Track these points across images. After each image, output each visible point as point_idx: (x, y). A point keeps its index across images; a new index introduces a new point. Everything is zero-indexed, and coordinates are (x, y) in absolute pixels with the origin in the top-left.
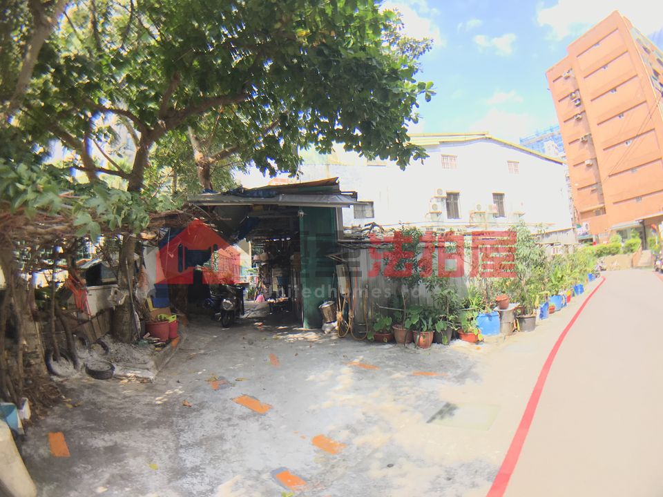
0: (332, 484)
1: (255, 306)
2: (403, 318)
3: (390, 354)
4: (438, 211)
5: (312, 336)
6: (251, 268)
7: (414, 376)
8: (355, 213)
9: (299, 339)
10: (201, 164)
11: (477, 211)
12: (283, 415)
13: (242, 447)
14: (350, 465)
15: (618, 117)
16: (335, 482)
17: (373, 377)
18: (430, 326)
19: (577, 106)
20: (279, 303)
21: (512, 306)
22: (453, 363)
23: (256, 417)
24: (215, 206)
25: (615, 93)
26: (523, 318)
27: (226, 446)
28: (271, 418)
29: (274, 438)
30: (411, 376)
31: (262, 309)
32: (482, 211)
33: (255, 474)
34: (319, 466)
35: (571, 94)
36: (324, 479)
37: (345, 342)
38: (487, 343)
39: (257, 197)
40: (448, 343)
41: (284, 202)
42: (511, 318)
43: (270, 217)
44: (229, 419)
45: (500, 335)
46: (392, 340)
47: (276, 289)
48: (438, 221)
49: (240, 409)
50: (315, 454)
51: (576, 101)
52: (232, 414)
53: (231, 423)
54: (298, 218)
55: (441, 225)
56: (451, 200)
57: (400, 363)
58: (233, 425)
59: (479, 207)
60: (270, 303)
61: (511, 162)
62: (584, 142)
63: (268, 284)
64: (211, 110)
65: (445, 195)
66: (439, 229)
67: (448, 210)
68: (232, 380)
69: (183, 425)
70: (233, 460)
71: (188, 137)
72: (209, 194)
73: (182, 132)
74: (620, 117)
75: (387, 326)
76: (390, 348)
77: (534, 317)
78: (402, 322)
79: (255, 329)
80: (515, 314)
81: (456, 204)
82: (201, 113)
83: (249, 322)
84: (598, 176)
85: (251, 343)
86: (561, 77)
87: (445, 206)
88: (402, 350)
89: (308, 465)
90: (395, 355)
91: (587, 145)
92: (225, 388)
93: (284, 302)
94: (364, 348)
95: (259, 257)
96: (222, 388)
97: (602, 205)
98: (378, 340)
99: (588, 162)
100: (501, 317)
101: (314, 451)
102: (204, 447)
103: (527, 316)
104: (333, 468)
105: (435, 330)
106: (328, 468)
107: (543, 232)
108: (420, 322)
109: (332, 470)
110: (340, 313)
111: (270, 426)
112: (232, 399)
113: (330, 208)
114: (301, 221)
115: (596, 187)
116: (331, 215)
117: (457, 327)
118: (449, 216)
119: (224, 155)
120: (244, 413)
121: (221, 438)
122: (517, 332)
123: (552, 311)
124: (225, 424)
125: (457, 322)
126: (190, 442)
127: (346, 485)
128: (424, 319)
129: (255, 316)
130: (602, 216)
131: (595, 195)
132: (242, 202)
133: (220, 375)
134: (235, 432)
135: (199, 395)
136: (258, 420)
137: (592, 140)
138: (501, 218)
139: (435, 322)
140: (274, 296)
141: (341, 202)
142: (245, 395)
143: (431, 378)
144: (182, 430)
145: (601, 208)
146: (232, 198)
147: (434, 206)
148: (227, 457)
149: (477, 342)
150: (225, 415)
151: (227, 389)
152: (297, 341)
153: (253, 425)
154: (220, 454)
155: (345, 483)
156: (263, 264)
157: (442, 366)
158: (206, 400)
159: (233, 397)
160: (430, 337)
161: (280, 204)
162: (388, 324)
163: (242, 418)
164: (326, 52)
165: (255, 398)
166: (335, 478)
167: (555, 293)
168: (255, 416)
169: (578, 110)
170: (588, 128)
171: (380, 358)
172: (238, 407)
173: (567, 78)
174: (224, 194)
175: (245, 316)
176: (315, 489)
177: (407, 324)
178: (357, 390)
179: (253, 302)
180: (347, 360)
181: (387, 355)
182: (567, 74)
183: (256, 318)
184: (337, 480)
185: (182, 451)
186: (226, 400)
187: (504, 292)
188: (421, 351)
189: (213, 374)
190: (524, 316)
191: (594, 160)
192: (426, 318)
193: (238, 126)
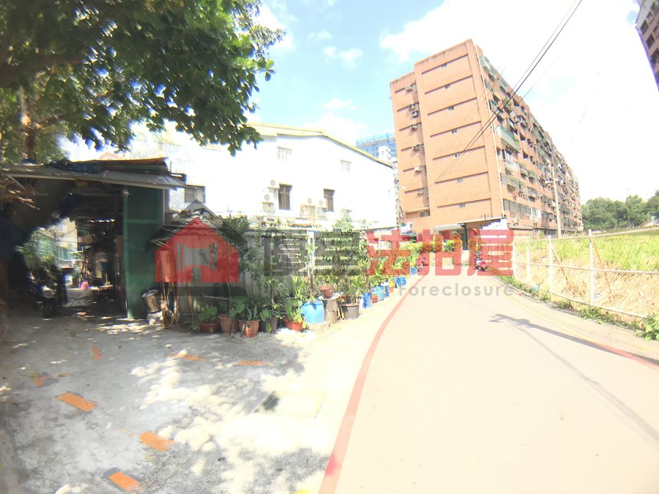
0: (166, 483)
1: (79, 294)
2: (228, 308)
3: (215, 345)
4: (270, 201)
5: (135, 327)
6: (76, 252)
7: (239, 366)
8: (185, 197)
9: (123, 330)
10: (27, 129)
11: (308, 204)
12: (108, 412)
13: (72, 449)
14: (181, 462)
15: (451, 132)
16: (168, 481)
17: (198, 369)
18: (255, 316)
19: (414, 117)
20: (104, 291)
21: (336, 296)
22: (279, 351)
23: (82, 416)
24: (36, 179)
25: (452, 111)
26: (346, 307)
27: (58, 448)
28: (98, 416)
29: (102, 437)
30: (237, 365)
31: (86, 298)
32: (312, 204)
33: (89, 477)
34: (151, 464)
35: (410, 106)
36: (157, 478)
37: (170, 333)
38: (312, 330)
39: (80, 172)
40: (273, 332)
41: (108, 179)
42: (335, 307)
43: (95, 195)
44: (55, 419)
45: (325, 322)
46: (218, 330)
47: (99, 276)
48: (270, 212)
49: (65, 408)
50: (144, 452)
51: (414, 113)
52: (57, 413)
53: (59, 422)
54: (122, 198)
55: (271, 216)
56: (284, 193)
57: (226, 353)
58: (61, 425)
59: (310, 201)
60: (94, 291)
61: (344, 161)
62: (416, 150)
63: (92, 269)
64: (46, 70)
65: (278, 187)
66: (269, 219)
67: (280, 201)
68: (55, 376)
69: (15, 425)
70: (66, 462)
71: (18, 99)
72: (31, 165)
73: (13, 93)
74: (453, 132)
75: (213, 316)
76: (216, 338)
77: (358, 306)
78: (228, 311)
79: (79, 320)
80: (339, 303)
81: (288, 197)
82: (35, 72)
83: (73, 311)
84: (425, 182)
85: (73, 334)
86: (404, 89)
87: (278, 196)
88: (227, 341)
89: (139, 464)
90: (221, 345)
91: (418, 154)
92: (49, 385)
93: (108, 289)
94: (189, 339)
95: (84, 240)
96: (46, 385)
97: (426, 208)
98: (203, 331)
99: (417, 169)
100: (325, 306)
101: (143, 448)
102: (37, 449)
103: (350, 305)
104: (165, 466)
105: (260, 318)
106: (159, 466)
107: (366, 228)
108: (245, 311)
109: (163, 468)
110: (165, 303)
111: (97, 424)
112: (56, 397)
113: (156, 189)
114: (126, 201)
115: (423, 192)
116: (157, 197)
117: (282, 316)
118: (281, 207)
119: (52, 121)
120: (70, 411)
121: (50, 439)
122: (341, 320)
123: (375, 301)
124: (52, 424)
125: (282, 310)
126: (24, 443)
127: (179, 482)
128: (249, 308)
129: (78, 305)
130: (427, 218)
131: (421, 199)
132: (63, 176)
133: (44, 370)
134: (63, 432)
135: (25, 392)
136: (84, 419)
137: (424, 150)
138: (331, 212)
139: (260, 310)
140: (97, 282)
141: (168, 183)
142: (69, 392)
143: (258, 367)
144: (15, 431)
145: (426, 211)
146: (54, 170)
147: (267, 197)
148: (60, 459)
149: (302, 330)
150: (51, 414)
151: (51, 386)
152: (121, 333)
153: (80, 425)
154: (53, 457)
155: (179, 480)
156: (87, 247)
157: (268, 354)
158: (31, 398)
159: (57, 394)
160: (256, 325)
161: (103, 182)
162: (213, 314)
163: (69, 417)
164: (170, 19)
165: (80, 395)
166: (168, 476)
167: (377, 284)
168: (80, 414)
169: (414, 121)
170: (421, 138)
171: (206, 349)
172: (63, 405)
173: (409, 91)
174: (47, 165)
175: (68, 305)
176: (150, 490)
177: (233, 313)
178: (182, 383)
179: (77, 289)
180: (171, 352)
181: (213, 345)
182: (410, 88)
183: (80, 307)
184: (170, 477)
185: (19, 452)
186: (50, 398)
187: (328, 282)
188: (247, 340)
189: (36, 370)
190: (347, 305)
191: (423, 168)
192: (251, 307)
193: (71, 90)
